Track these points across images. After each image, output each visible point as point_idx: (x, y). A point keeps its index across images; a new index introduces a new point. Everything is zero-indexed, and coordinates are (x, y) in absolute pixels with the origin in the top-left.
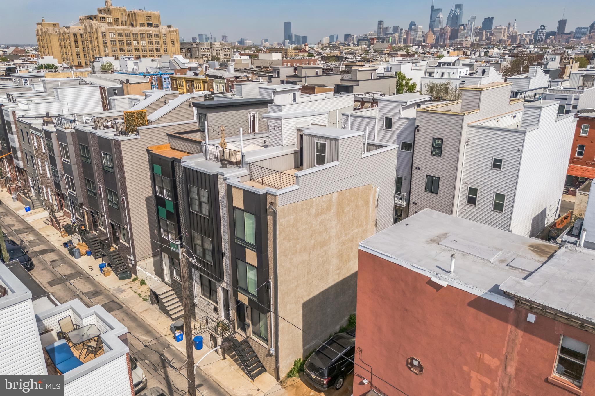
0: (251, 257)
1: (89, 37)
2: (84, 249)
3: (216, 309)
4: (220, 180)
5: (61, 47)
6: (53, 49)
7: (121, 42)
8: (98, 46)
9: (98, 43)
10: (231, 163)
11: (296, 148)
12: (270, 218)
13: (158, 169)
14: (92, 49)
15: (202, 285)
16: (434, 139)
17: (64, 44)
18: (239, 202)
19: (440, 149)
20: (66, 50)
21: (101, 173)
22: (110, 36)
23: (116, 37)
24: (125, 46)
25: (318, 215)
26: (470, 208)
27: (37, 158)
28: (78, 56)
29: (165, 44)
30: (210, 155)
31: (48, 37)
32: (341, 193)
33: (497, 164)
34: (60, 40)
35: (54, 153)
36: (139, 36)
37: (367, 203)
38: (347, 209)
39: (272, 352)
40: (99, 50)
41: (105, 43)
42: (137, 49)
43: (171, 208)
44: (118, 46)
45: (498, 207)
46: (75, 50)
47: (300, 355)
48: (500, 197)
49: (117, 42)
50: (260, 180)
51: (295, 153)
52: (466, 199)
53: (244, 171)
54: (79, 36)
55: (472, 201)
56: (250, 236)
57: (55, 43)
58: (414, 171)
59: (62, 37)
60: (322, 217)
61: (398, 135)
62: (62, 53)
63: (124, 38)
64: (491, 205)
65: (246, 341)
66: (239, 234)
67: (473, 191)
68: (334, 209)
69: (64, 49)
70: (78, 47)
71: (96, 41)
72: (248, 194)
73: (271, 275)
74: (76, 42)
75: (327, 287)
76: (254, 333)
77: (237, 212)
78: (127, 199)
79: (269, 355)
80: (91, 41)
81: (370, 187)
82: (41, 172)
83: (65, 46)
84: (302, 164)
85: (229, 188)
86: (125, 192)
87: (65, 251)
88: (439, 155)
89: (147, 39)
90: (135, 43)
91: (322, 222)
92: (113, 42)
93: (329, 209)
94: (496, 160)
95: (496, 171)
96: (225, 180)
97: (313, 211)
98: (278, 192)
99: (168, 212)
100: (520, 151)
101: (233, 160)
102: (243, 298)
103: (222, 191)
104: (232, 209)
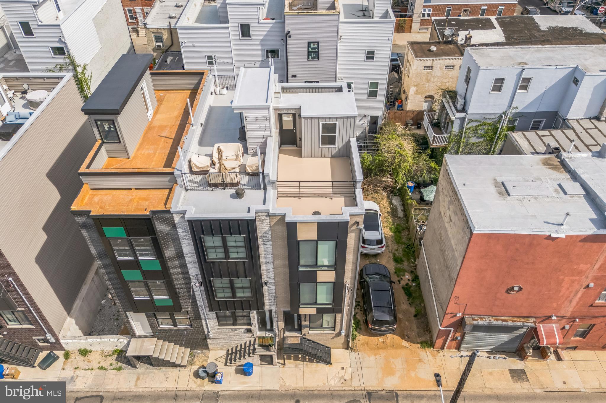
0: (326, 276)
3: (249, 331)
4: (260, 218)
15: (220, 319)
16: (309, 43)
18: (308, 235)
19: (317, 52)
33: (370, 56)
39: (343, 333)
45: (373, 94)
48: (374, 85)
56: (325, 259)
58: (291, 80)
61: (262, 42)
64: (366, 93)
65: (302, 339)
73: (347, 280)
76: (313, 328)
78: (17, 278)
79: (338, 336)
86: (8, 272)
88: (317, 58)
94: (369, 52)
95: (370, 63)
96: (269, 215)
99: (146, 272)
100: (390, 40)
102: (309, 311)
103: (264, 227)
104: (296, 243)
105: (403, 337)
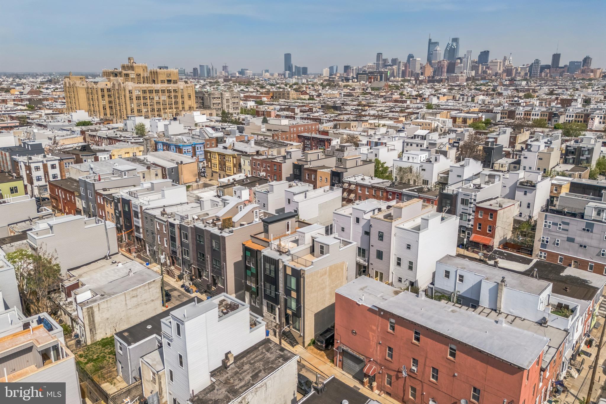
0: (294, 294)
1: (117, 94)
2: (195, 289)
3: (275, 318)
4: (280, 262)
5: (88, 99)
6: (80, 100)
7: (145, 98)
8: (125, 101)
9: (125, 99)
10: (283, 253)
11: (311, 245)
12: (302, 279)
13: (248, 253)
14: (119, 104)
15: (268, 307)
16: (379, 232)
17: (91, 97)
18: (289, 272)
19: (382, 237)
20: (93, 102)
21: (210, 250)
22: (136, 93)
23: (141, 94)
24: (148, 101)
25: (321, 277)
26: (398, 267)
27: (157, 235)
28: (104, 108)
29: (182, 97)
30: (273, 248)
31: (75, 89)
32: (331, 267)
33: (409, 247)
34: (88, 93)
35: (175, 235)
36: (160, 92)
37: (342, 269)
38: (333, 273)
39: (302, 335)
40: (126, 105)
41: (131, 99)
42: (158, 103)
43: (254, 271)
44: (142, 101)
45: (411, 268)
46: (102, 103)
47: (313, 337)
48: (411, 263)
49: (142, 98)
50: (296, 261)
51: (311, 247)
52: (396, 263)
53: (290, 258)
54: (105, 91)
55: (399, 264)
56: (293, 286)
57: (82, 95)
58: (371, 247)
59: (89, 91)
60: (323, 277)
61: (363, 227)
62: (89, 105)
63: (148, 95)
64: (408, 267)
65: (290, 331)
66: (288, 285)
67: (399, 259)
68: (328, 274)
69: (91, 102)
70: (104, 100)
71: (123, 97)
72: (293, 270)
73: (302, 302)
74: (103, 96)
75: (324, 307)
76: (293, 327)
77: (288, 277)
78: (226, 264)
79: (301, 336)
80: (119, 97)
81: (343, 263)
82: (159, 243)
83: (92, 99)
84: (313, 251)
85: (285, 267)
86: (225, 261)
87: (183, 290)
88: (382, 240)
89: (167, 94)
90: (156, 98)
91: (322, 280)
92: (138, 98)
93: (325, 274)
94: (408, 245)
95: (408, 250)
96: (283, 262)
97: (319, 275)
98: (306, 269)
99: (252, 273)
100: (417, 241)
101: (284, 251)
102: (289, 312)
103: (281, 266)
104: (286, 275)
105: (327, 355)
